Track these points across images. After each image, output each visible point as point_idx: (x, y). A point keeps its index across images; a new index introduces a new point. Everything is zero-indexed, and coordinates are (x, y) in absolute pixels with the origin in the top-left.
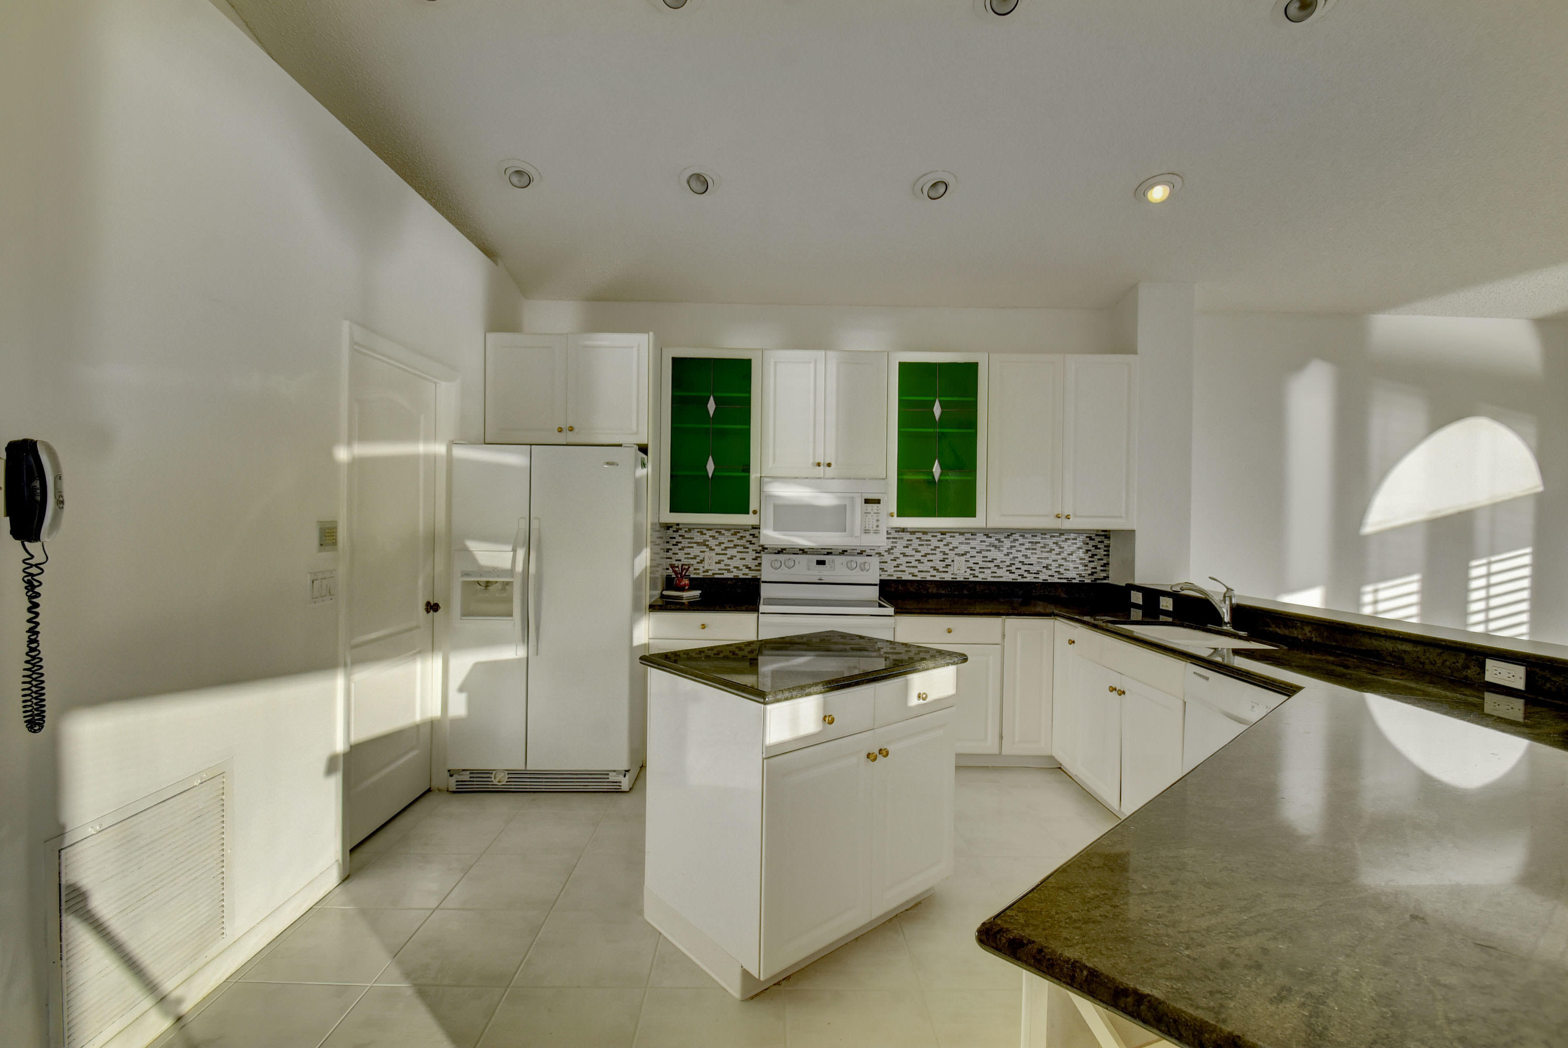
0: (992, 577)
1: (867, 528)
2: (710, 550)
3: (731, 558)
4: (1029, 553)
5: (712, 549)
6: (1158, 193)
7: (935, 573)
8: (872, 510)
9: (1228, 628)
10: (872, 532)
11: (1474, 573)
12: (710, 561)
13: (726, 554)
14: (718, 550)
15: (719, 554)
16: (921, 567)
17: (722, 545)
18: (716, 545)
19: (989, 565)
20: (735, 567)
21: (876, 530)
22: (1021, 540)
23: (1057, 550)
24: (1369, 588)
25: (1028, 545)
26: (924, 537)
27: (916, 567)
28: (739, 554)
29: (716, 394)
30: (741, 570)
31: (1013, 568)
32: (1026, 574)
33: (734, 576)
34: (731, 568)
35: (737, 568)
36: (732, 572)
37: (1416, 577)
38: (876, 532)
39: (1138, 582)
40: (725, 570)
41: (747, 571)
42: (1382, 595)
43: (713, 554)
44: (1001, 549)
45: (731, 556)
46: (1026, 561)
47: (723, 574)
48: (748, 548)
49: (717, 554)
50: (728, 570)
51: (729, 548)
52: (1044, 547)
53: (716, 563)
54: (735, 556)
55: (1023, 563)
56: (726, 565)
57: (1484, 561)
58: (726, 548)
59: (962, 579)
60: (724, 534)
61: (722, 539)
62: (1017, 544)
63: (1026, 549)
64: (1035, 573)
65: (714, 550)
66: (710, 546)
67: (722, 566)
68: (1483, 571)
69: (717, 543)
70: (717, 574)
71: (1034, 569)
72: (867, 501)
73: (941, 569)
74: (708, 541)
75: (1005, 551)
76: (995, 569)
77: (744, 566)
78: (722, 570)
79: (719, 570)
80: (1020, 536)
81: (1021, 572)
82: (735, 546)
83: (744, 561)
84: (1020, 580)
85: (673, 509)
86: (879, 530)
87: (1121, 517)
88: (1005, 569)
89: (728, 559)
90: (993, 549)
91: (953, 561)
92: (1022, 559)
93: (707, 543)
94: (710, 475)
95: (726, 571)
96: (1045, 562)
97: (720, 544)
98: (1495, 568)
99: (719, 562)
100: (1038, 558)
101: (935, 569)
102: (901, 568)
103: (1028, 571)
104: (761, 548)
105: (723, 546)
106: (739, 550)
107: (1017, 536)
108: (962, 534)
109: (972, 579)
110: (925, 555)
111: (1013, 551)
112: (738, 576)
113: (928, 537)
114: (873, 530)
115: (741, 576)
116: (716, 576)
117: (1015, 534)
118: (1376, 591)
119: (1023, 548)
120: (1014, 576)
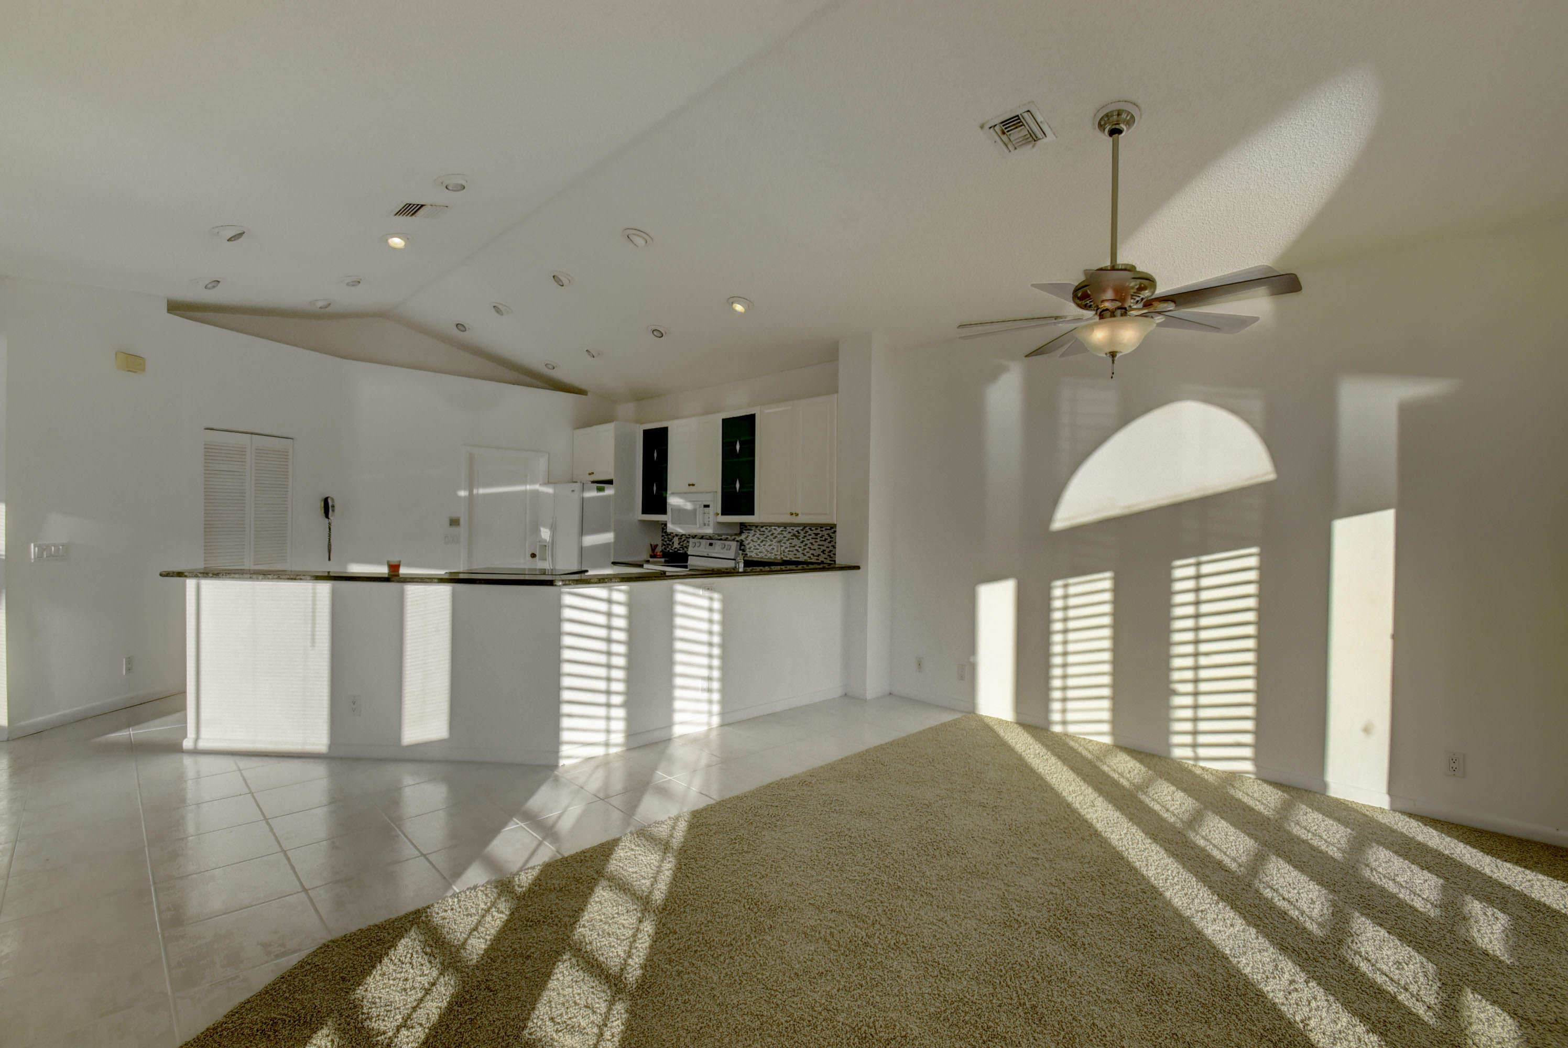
0: (794, 557)
4: (813, 541)
6: (739, 308)
7: (766, 553)
11: (1178, 573)
13: (682, 538)
19: (794, 549)
22: (810, 532)
23: (829, 539)
24: (1059, 583)
25: (813, 536)
26: (762, 530)
27: (758, 549)
31: (805, 552)
37: (1108, 574)
42: (1072, 590)
44: (799, 538)
46: (813, 547)
52: (822, 537)
55: (810, 548)
57: (1192, 560)
62: (807, 534)
63: (812, 538)
64: (817, 556)
68: (1191, 571)
71: (816, 553)
75: (802, 539)
76: (796, 552)
79: (680, 547)
81: (810, 555)
84: (808, 560)
85: (644, 512)
86: (709, 524)
87: (826, 514)
88: (801, 552)
90: (794, 537)
91: (775, 546)
94: (655, 493)
96: (823, 548)
98: (1205, 569)
100: (819, 545)
103: (813, 554)
107: (807, 529)
108: (779, 527)
109: (784, 558)
110: (762, 542)
111: (805, 539)
113: (763, 529)
118: (1066, 586)
119: (810, 537)
120: (806, 558)
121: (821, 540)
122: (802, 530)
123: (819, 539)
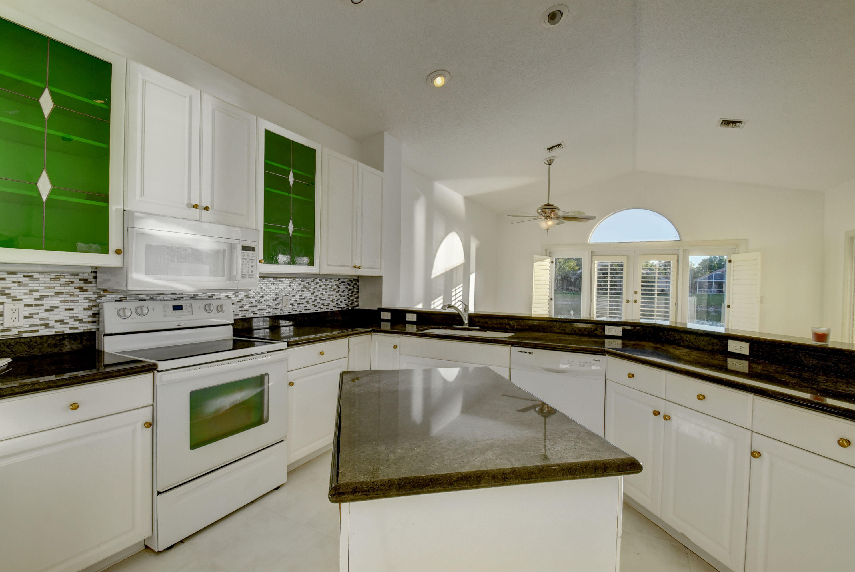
0: (305, 310)
1: (244, 273)
2: (13, 300)
3: (52, 309)
4: (324, 292)
5: (15, 299)
6: (439, 82)
7: (269, 310)
8: (248, 256)
9: (467, 326)
10: (247, 276)
12: (14, 316)
13: (42, 305)
14: (28, 300)
15: (31, 306)
16: (259, 306)
17: (35, 293)
18: (25, 294)
19: (304, 301)
20: (56, 321)
21: (251, 275)
22: (320, 283)
25: (323, 287)
27: (256, 306)
28: (63, 304)
29: (54, 89)
30: (68, 323)
31: (316, 303)
32: (322, 306)
33: (56, 332)
34: (51, 323)
35: (61, 322)
36: (53, 327)
38: (251, 277)
39: (384, 306)
40: (41, 325)
41: (76, 324)
43: (19, 306)
44: (310, 289)
45: (51, 307)
46: (323, 297)
47: (37, 331)
48: (77, 296)
49: (26, 306)
50: (47, 326)
51: (47, 296)
52: (331, 288)
53: (25, 317)
54: (58, 307)
55: (320, 298)
56: (41, 319)
58: (42, 297)
59: (287, 314)
60: (38, 279)
61: (33, 285)
62: (318, 286)
63: (323, 289)
64: (327, 305)
65: (21, 300)
66: (12, 295)
67: (36, 320)
69: (27, 291)
70: (26, 332)
71: (326, 303)
72: (244, 248)
73: (274, 307)
74: (9, 288)
75: (312, 291)
76: (306, 304)
77: (71, 318)
78: (37, 325)
79: (31, 326)
80: (320, 280)
81: (320, 305)
82: (58, 294)
83: (71, 312)
84: (320, 311)
86: (253, 275)
88: (312, 304)
89: (46, 311)
90: (305, 290)
91: (282, 300)
92: (321, 296)
93: (7, 291)
94: (44, 198)
95: (43, 327)
96: (331, 298)
97: (31, 292)
99: (31, 316)
100: (328, 295)
101: (269, 306)
102: (245, 308)
103: (323, 304)
104: (96, 296)
105: (36, 295)
106: (63, 299)
107: (318, 280)
109: (293, 313)
111: (316, 291)
112: (63, 331)
114: (249, 275)
115: (67, 331)
116: (24, 335)
117: (317, 279)
119: (321, 289)
120: (317, 308)
121: (330, 291)
122: (313, 281)
123: (329, 289)
